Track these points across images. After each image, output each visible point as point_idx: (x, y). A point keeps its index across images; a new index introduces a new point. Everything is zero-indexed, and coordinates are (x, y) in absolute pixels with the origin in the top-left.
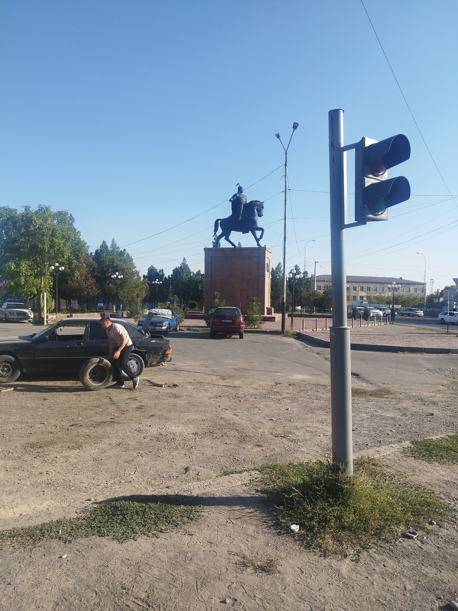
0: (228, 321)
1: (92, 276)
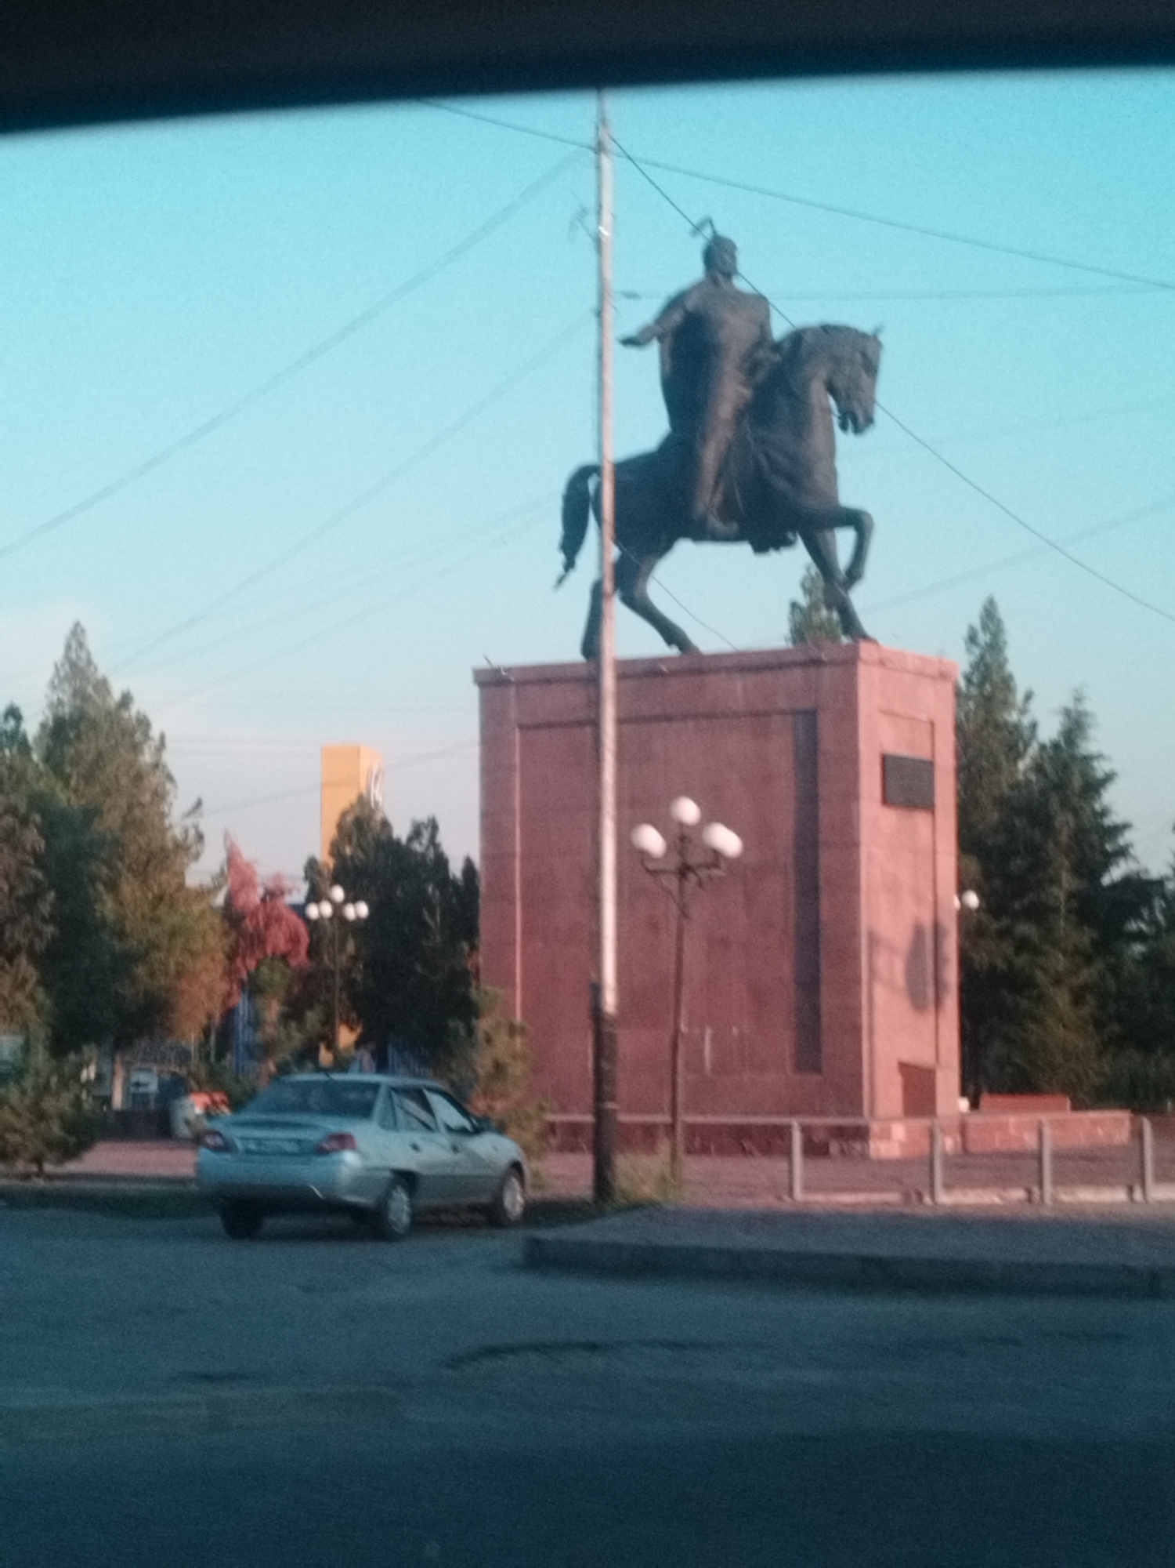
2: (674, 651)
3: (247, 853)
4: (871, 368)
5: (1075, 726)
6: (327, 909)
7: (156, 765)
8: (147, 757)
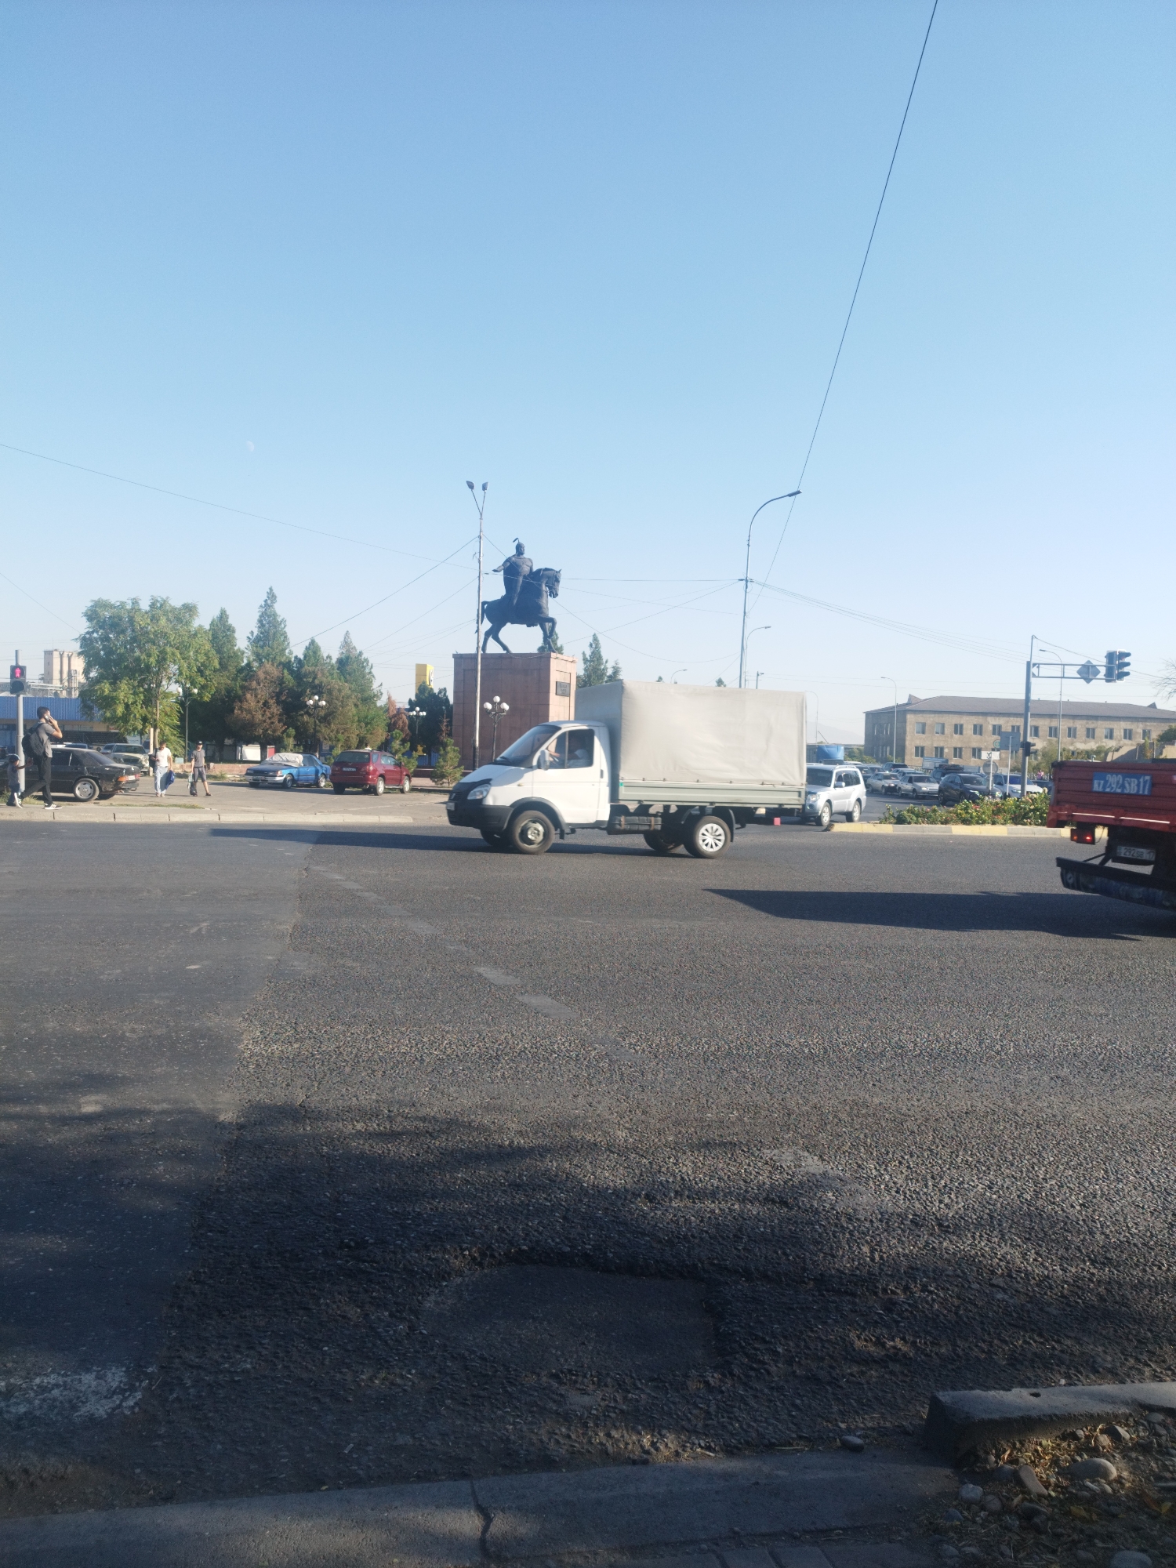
0: (350, 769)
1: (278, 702)
2: (505, 652)
3: (393, 698)
4: (558, 581)
5: (616, 671)
6: (415, 713)
7: (370, 673)
8: (367, 671)
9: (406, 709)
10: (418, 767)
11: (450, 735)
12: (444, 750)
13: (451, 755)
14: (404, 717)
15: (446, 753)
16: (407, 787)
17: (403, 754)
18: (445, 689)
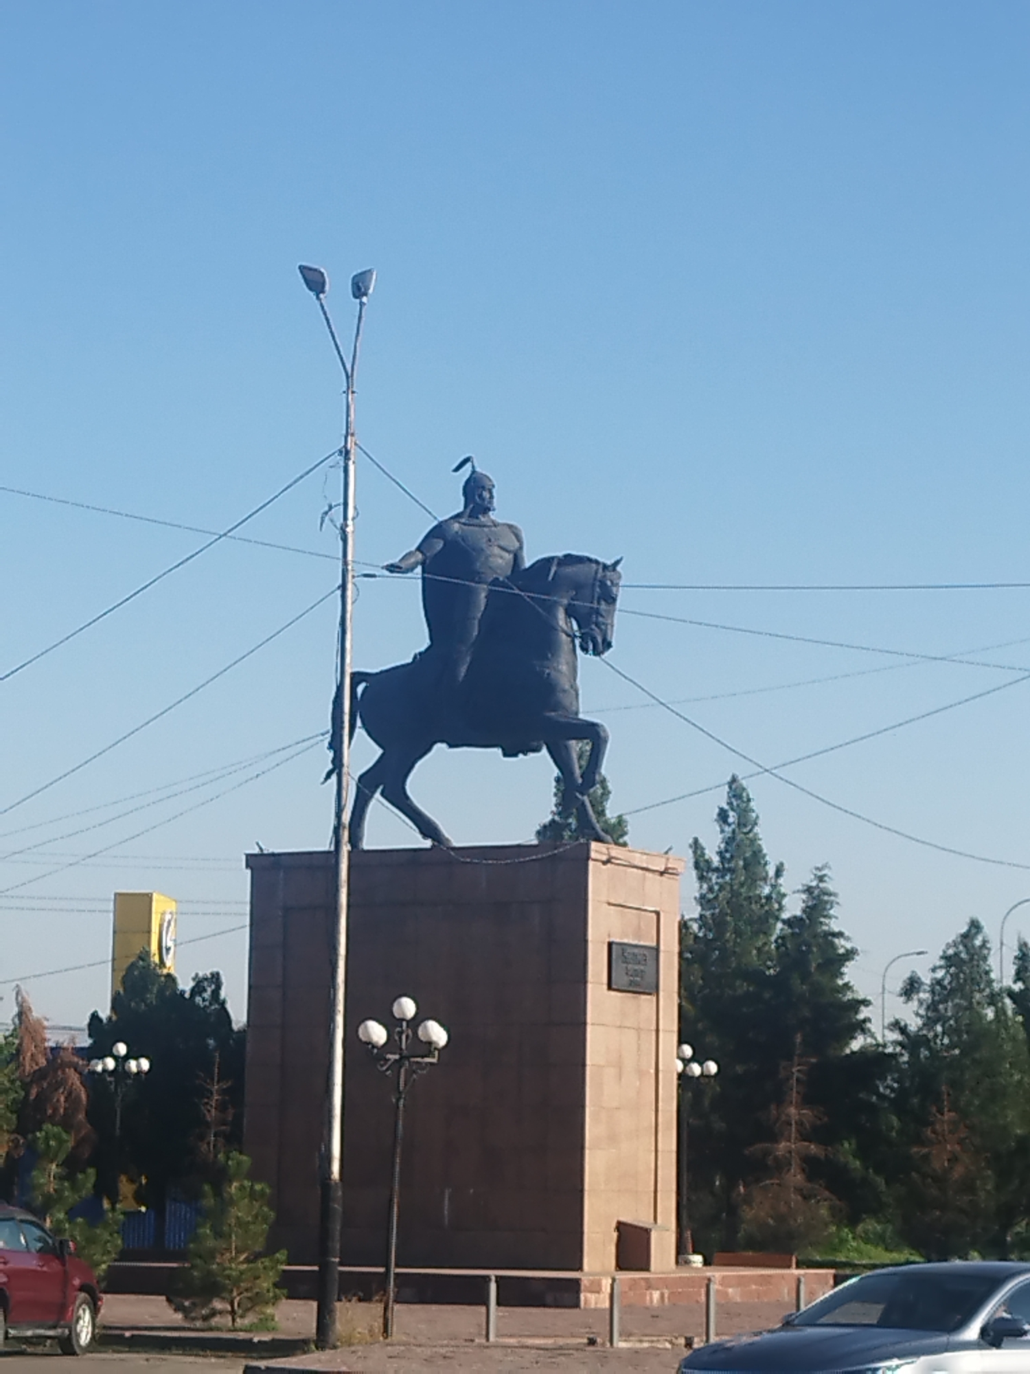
4: (608, 599)
6: (110, 1063)
9: (79, 1051)
10: (124, 1255)
11: (233, 1139)
12: (218, 1193)
13: (239, 1212)
14: (74, 1078)
15: (224, 1204)
16: (85, 1331)
17: (71, 1214)
18: (216, 979)
